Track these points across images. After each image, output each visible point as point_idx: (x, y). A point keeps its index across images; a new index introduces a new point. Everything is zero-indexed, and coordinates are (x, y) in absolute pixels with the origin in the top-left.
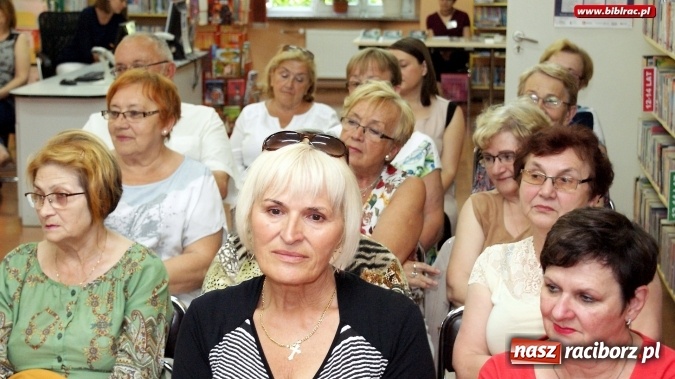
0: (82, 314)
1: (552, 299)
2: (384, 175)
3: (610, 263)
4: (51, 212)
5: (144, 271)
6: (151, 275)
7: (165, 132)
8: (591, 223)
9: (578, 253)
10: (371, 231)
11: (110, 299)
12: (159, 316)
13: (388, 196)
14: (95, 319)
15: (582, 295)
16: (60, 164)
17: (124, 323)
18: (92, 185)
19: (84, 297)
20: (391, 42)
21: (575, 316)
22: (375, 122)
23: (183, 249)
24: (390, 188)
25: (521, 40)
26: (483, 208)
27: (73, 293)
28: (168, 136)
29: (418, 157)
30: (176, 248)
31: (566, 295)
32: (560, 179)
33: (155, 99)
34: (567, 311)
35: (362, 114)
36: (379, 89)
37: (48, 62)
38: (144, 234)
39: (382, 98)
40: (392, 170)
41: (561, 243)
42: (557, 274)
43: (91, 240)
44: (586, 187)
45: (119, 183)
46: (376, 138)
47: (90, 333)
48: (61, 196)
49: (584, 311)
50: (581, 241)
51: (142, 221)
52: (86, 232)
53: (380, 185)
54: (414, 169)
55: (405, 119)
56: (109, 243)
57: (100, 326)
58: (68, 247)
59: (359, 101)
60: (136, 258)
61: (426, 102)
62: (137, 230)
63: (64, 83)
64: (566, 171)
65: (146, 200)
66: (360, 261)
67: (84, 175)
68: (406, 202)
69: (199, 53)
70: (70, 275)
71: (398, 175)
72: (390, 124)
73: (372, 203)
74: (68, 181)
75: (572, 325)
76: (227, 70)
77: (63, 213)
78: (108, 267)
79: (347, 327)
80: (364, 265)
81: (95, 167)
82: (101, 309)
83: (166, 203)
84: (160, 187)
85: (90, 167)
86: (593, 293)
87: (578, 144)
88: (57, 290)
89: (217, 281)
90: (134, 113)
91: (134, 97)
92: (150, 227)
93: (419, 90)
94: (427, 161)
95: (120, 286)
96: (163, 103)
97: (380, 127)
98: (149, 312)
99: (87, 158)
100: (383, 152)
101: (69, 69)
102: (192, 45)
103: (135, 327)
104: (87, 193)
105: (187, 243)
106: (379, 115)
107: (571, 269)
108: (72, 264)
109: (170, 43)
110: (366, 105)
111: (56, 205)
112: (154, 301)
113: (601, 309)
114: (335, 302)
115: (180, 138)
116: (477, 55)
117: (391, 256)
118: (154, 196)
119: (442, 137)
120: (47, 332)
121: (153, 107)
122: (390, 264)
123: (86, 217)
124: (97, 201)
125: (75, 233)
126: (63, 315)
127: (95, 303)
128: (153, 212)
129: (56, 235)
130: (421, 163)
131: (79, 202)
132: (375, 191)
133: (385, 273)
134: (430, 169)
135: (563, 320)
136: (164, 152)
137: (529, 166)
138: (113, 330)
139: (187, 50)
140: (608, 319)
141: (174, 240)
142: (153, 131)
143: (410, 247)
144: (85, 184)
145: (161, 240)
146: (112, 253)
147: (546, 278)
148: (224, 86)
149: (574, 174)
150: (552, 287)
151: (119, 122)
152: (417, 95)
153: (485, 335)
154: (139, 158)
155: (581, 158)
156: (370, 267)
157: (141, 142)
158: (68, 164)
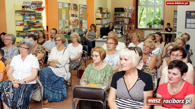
0: (99, 75)
1: (169, 74)
2: (150, 54)
3: (179, 69)
4: (95, 58)
5: (109, 68)
6: (110, 69)
7: (115, 47)
8: (176, 62)
9: (173, 67)
10: (148, 64)
11: (103, 72)
12: (111, 75)
13: (151, 58)
14: (101, 76)
15: (174, 74)
16: (96, 51)
17: (105, 76)
18: (101, 55)
19: (99, 72)
20: (155, 32)
21: (173, 78)
22: (148, 46)
23: (117, 65)
24: (151, 56)
25: (179, 32)
26: (167, 60)
27: (98, 71)
28: (116, 47)
29: (158, 52)
30: (116, 65)
31: (171, 74)
32: (177, 55)
33: (114, 41)
34: (171, 76)
35: (146, 44)
36: (149, 40)
37: (101, 35)
38: (111, 63)
39: (149, 42)
40: (152, 53)
41: (171, 65)
42: (170, 70)
43: (101, 63)
44: (181, 56)
45: (105, 54)
46: (148, 48)
47: (100, 78)
48: (96, 56)
49: (174, 77)
50: (174, 65)
51: (111, 60)
52: (100, 62)
53: (149, 56)
54: (157, 53)
55: (153, 45)
56: (104, 64)
57: (102, 77)
58: (97, 64)
59: (146, 42)
60: (108, 66)
61: (161, 43)
62: (110, 62)
63: (103, 39)
64: (178, 54)
65: (111, 57)
66: (144, 68)
67: (100, 53)
68: (154, 59)
69: (126, 34)
70: (98, 68)
71: (153, 54)
72: (151, 46)
73: (148, 59)
74: (97, 54)
75: (172, 79)
76: (130, 37)
77: (97, 59)
78: (103, 67)
79: (139, 79)
80: (144, 69)
81: (102, 52)
82: (102, 74)
83: (114, 58)
84: (114, 55)
85: (101, 52)
86: (176, 74)
87: (180, 49)
88: (95, 71)
89: (120, 70)
90: (111, 43)
91: (110, 41)
92: (112, 62)
93: (160, 41)
94: (159, 52)
95: (105, 71)
96: (115, 42)
97: (149, 46)
98: (109, 75)
99: (101, 50)
100: (150, 51)
101: (104, 37)
102: (125, 33)
103: (107, 77)
104: (100, 56)
105: (118, 64)
106: (149, 44)
107: (172, 69)
108: (98, 67)
109: (121, 33)
110: (147, 43)
111: (95, 57)
112: (110, 73)
113: (177, 76)
114: (137, 74)
115: (118, 48)
116: (174, 35)
117: (149, 67)
118: (113, 57)
119: (163, 48)
120: (93, 77)
121: (114, 42)
122: (149, 69)
123: (100, 59)
124: (102, 57)
125: (98, 62)
126: (96, 74)
127: (101, 73)
128: (112, 59)
129: (95, 62)
130: (158, 53)
131: (99, 57)
132: (149, 57)
133: (148, 70)
134: (160, 54)
135: (171, 78)
136: (115, 50)
137: (172, 53)
138: (104, 77)
139: (124, 34)
140: (178, 78)
141: (116, 64)
142: (113, 46)
143: (154, 66)
144: (100, 54)
145: (114, 63)
146: (104, 65)
147: (168, 71)
148: (129, 40)
149: (179, 55)
150: (169, 73)
151: (108, 44)
152: (159, 41)
153: (164, 81)
154: (111, 50)
155: (180, 52)
156: (145, 69)
157: (111, 48)
158: (98, 51)
